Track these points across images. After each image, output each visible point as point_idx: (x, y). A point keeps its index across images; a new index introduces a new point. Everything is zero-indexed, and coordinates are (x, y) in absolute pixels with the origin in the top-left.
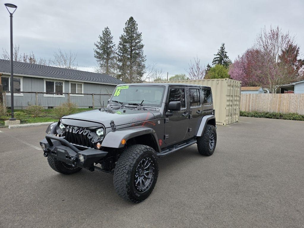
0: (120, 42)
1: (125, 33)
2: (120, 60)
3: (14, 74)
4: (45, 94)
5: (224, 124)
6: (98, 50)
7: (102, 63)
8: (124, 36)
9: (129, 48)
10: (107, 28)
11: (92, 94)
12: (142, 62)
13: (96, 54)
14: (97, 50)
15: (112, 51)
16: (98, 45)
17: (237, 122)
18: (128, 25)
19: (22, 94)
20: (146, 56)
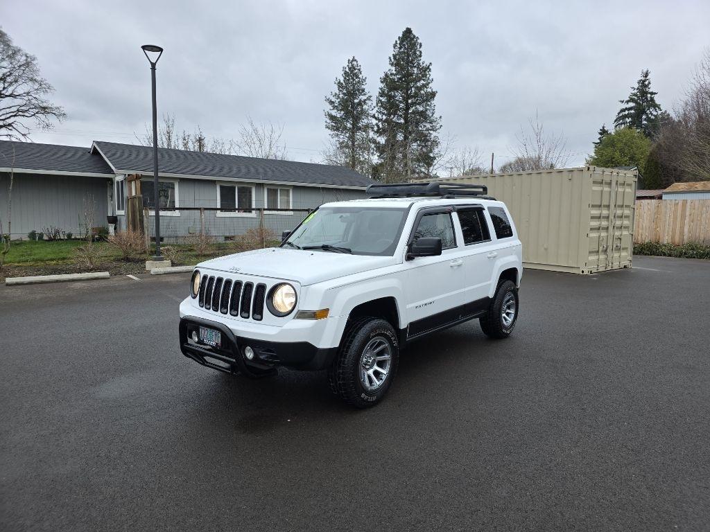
0: (381, 89)
1: (394, 68)
2: (380, 132)
3: (160, 174)
4: (219, 212)
5: (583, 272)
6: (334, 113)
7: (341, 140)
8: (392, 74)
9: (401, 102)
10: (354, 60)
11: (307, 210)
12: (431, 132)
13: (328, 121)
14: (330, 112)
15: (363, 112)
16: (333, 99)
17: (625, 267)
18: (400, 48)
19: (177, 213)
20: (441, 117)
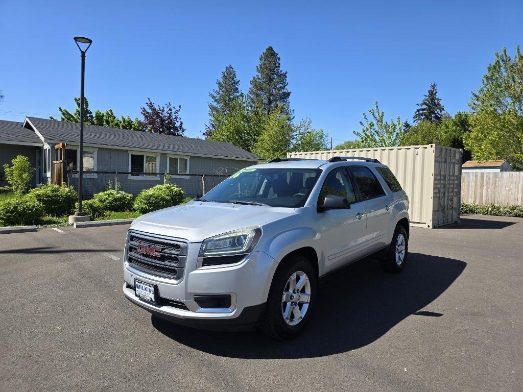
0: (250, 89)
1: (260, 74)
3: (85, 144)
4: (130, 175)
5: (429, 226)
6: (215, 104)
8: (259, 78)
10: (230, 67)
11: (202, 175)
13: (211, 111)
14: (212, 104)
16: (215, 95)
17: (455, 222)
18: (265, 60)
19: (95, 176)
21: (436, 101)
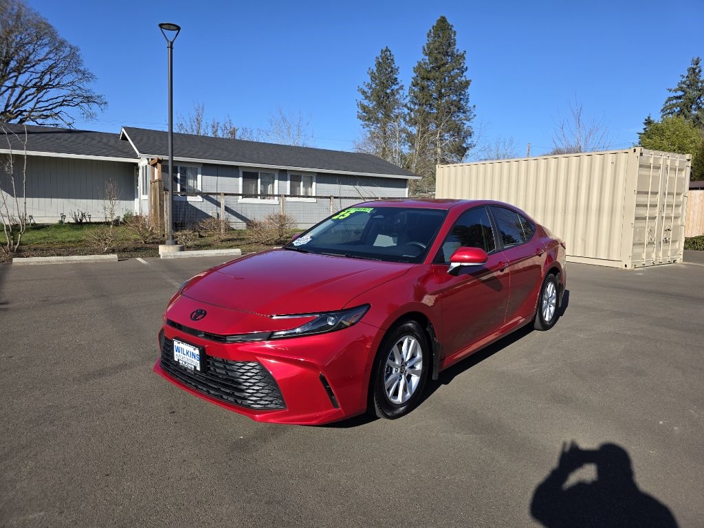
0: (414, 78)
1: (427, 58)
4: (241, 197)
6: (366, 102)
7: (373, 130)
8: (425, 63)
9: (434, 91)
10: (387, 50)
11: (330, 198)
12: (465, 122)
13: (361, 111)
14: (362, 102)
15: (396, 102)
16: (366, 89)
17: (674, 262)
18: (434, 37)
19: (199, 199)
20: (474, 106)
21: (700, 84)
